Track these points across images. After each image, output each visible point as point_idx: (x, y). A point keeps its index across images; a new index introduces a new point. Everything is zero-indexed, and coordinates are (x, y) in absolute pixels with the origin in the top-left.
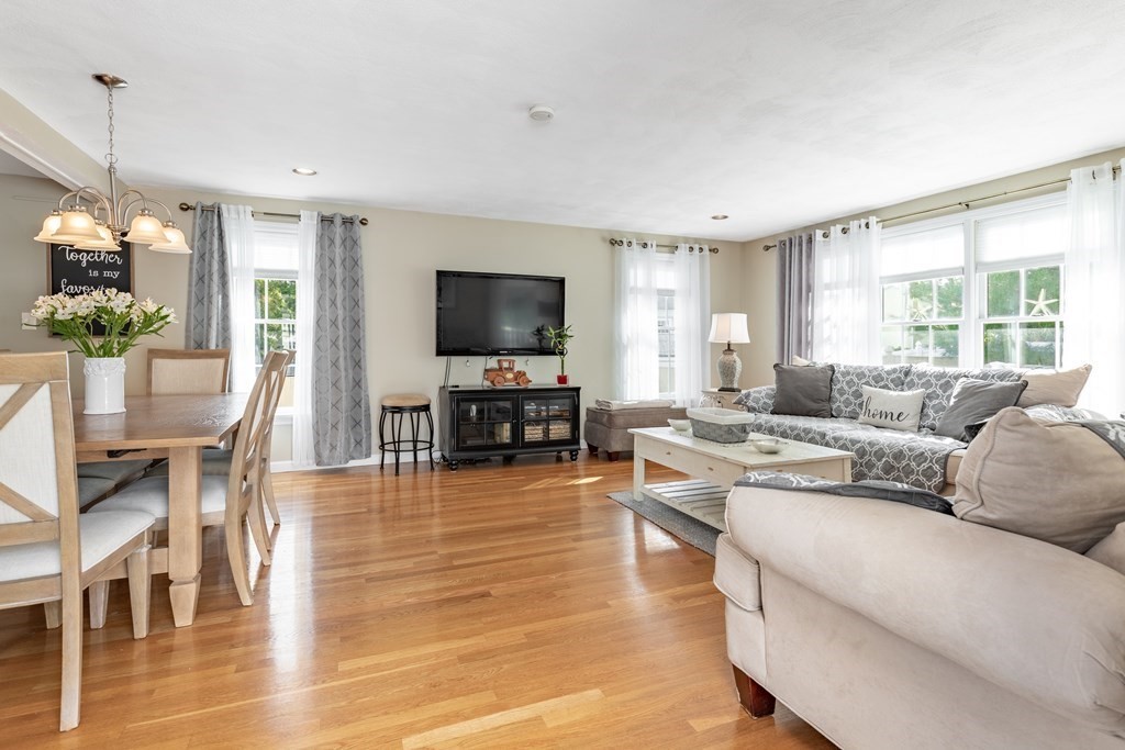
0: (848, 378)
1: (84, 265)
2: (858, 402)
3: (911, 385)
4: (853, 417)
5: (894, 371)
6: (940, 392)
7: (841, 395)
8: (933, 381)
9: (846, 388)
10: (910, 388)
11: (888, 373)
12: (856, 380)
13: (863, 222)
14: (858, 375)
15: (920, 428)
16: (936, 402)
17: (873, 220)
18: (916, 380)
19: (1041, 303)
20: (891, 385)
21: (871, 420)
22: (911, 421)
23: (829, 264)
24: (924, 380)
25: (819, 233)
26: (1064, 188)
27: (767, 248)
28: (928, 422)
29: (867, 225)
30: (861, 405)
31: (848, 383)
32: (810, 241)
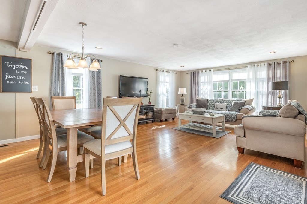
0: (211, 101)
1: (14, 69)
2: (213, 106)
3: (223, 102)
4: (213, 109)
5: (220, 100)
6: (229, 103)
7: (210, 105)
8: (228, 101)
9: (211, 103)
10: (223, 103)
11: (219, 100)
12: (212, 102)
13: (210, 70)
14: (213, 101)
15: (226, 110)
16: (229, 105)
17: (212, 70)
18: (224, 101)
19: (242, 87)
20: (220, 103)
21: (218, 109)
22: (225, 109)
23: (202, 78)
24: (226, 101)
25: (200, 71)
26: (246, 68)
27: (187, 73)
28: (228, 109)
29: (211, 71)
30: (214, 107)
31: (211, 102)
32: (198, 73)
